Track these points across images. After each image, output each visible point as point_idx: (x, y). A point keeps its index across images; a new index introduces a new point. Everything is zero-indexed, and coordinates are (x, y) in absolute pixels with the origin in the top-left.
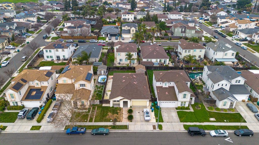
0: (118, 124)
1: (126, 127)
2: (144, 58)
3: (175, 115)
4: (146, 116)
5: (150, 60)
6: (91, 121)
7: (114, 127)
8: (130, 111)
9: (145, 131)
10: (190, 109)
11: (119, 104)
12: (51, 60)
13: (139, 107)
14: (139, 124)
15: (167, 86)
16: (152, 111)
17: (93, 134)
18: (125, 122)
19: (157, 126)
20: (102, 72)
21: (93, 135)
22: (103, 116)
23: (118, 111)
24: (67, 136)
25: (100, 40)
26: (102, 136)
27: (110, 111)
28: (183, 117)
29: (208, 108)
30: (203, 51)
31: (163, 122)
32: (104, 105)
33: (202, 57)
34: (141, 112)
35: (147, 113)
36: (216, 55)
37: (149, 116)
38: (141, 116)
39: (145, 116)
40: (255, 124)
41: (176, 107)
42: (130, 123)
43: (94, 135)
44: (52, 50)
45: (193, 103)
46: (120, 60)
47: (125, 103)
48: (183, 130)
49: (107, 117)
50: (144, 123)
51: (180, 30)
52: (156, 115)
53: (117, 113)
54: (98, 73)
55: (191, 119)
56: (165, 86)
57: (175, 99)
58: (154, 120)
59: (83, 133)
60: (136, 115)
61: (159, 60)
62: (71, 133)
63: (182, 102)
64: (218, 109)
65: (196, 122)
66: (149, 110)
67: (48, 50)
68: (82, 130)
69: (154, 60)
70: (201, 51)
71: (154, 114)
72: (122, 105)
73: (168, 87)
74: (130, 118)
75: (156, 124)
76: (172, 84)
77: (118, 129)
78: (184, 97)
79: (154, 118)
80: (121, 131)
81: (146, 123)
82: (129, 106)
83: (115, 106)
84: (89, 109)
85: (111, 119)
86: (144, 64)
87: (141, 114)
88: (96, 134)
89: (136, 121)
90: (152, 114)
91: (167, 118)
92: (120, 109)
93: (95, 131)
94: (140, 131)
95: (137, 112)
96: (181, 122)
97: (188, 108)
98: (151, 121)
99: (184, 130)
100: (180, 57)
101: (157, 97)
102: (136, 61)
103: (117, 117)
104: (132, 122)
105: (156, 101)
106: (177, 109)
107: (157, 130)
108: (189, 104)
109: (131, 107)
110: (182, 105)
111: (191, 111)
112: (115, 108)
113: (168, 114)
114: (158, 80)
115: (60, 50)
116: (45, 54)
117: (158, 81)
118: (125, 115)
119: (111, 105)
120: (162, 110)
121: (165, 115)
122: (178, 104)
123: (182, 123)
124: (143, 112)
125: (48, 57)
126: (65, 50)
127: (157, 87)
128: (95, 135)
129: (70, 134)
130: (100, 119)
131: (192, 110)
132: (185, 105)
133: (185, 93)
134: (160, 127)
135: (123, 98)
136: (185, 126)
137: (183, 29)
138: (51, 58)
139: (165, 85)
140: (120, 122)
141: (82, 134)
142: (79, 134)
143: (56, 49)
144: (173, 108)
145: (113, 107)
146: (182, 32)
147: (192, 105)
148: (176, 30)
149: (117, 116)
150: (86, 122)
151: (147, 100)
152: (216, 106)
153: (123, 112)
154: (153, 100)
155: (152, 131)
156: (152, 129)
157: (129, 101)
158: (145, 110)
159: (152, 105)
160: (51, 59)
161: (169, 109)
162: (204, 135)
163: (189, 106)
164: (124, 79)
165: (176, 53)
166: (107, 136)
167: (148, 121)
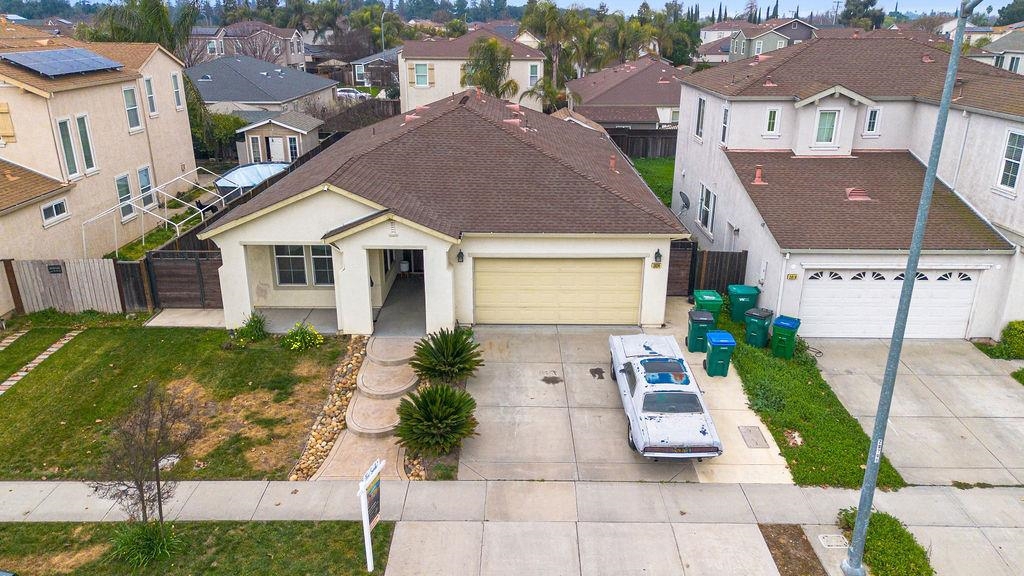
1: (345, 550)
4: (653, 403)
8: (448, 361)
13: (559, 335)
14: (555, 501)
15: (841, 146)
16: (718, 369)
18: (351, 475)
19: (827, 543)
20: (277, 148)
23: (304, 369)
31: (890, 478)
32: (166, 319)
34: (578, 374)
38: (583, 418)
39: (634, 404)
41: (988, 332)
42: (429, 493)
50: (631, 495)
51: (781, 45)
52: (773, 404)
53: (283, 386)
58: (767, 465)
60: (520, 404)
71: (744, 399)
72: (355, 317)
73: (846, 154)
75: (810, 510)
76: (893, 129)
79: (749, 436)
81: (663, 497)
82: (437, 322)
83: (282, 328)
86: (593, 115)
87: (579, 397)
89: (506, 473)
90: (727, 397)
91: (930, 435)
92: (335, 349)
95: (532, 375)
98: (724, 473)
103: (269, 423)
105: (741, 277)
106: (993, 348)
118: (379, 401)
120: (825, 363)
135: (359, 206)
139: (823, 131)
144: (942, 346)
149: (270, 412)
151: (649, 248)
153: (363, 378)
154: (709, 278)
157: (436, 248)
158: (626, 351)
167: (677, 464)
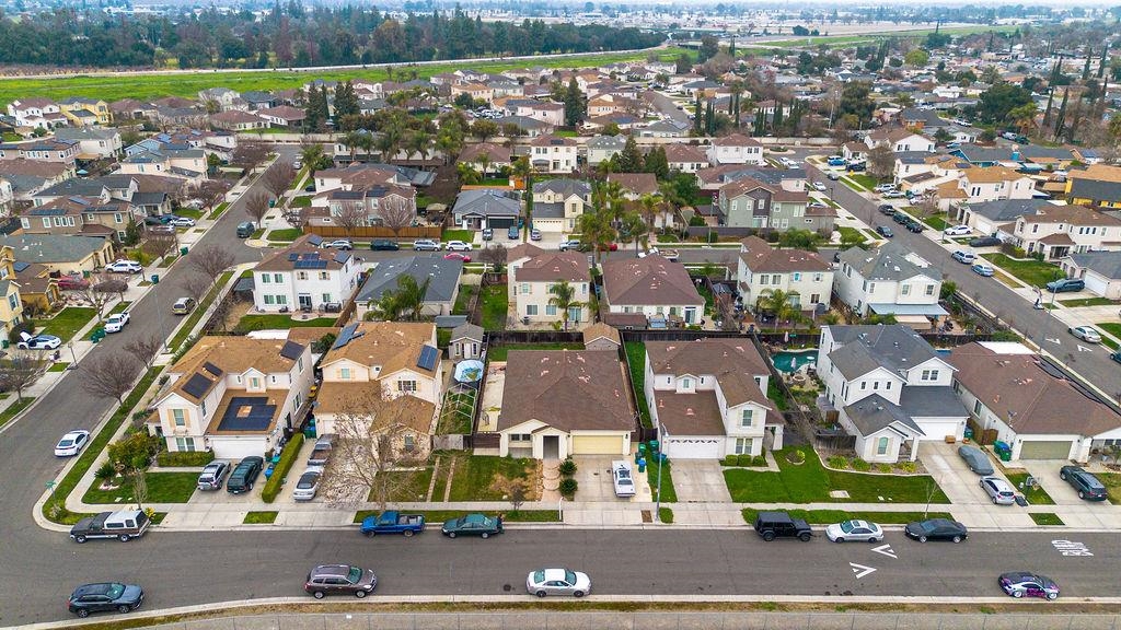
0: (526, 506)
1: (554, 516)
2: (615, 303)
3: (715, 481)
4: (620, 483)
5: (634, 309)
6: (438, 497)
7: (515, 516)
8: (568, 469)
9: (618, 528)
10: (766, 465)
11: (530, 450)
12: (280, 311)
13: (598, 458)
14: (597, 506)
15: (691, 390)
16: (641, 470)
17: (447, 535)
18: (549, 499)
19: (654, 514)
20: (468, 348)
21: (446, 540)
22: (478, 484)
23: (527, 471)
24: (363, 540)
25: (450, 242)
26: (478, 539)
27: (500, 469)
28: (744, 487)
29: (828, 460)
30: (828, 277)
31: (675, 500)
32: (478, 452)
33: (825, 299)
34: (603, 472)
35: (624, 473)
36: (872, 291)
37: (629, 483)
38: (605, 485)
39: (617, 483)
40: (978, 508)
41: (723, 457)
42: (569, 504)
43: (452, 535)
44: (286, 275)
45: (778, 445)
46: (531, 309)
47: (551, 443)
48: (740, 523)
49: (492, 486)
50: (615, 504)
51: (750, 203)
52: (652, 481)
53: (524, 476)
54: (453, 351)
55: (768, 494)
56: (686, 391)
57: (718, 429)
58: (648, 497)
59: (417, 531)
60: (587, 480)
61: (666, 310)
62: (377, 529)
63: (740, 440)
64: (860, 464)
65: (784, 501)
66: (629, 464)
67: (272, 275)
68: (413, 522)
69: (649, 311)
70: (818, 279)
71: (647, 479)
72: (538, 453)
73: (693, 392)
74: (568, 489)
75: (653, 507)
76: (709, 382)
77: (527, 520)
78: (747, 422)
79: (646, 490)
80: (538, 528)
81: (622, 504)
82: (563, 455)
83: (516, 456)
84: (431, 462)
85: (504, 493)
86: (614, 321)
87: (603, 479)
88: (459, 534)
89: (585, 500)
90: (642, 480)
91: (690, 489)
92: (534, 464)
93: (453, 526)
94: (601, 528)
95: (590, 473)
96: (735, 500)
97: (760, 462)
98: (636, 499)
99: (745, 523)
100: (745, 301)
101: (656, 425)
102: (585, 313)
103: (525, 487)
104: (572, 500)
105: (655, 438)
106: (722, 463)
107: (657, 524)
108: (763, 448)
109: (569, 457)
110: (739, 449)
111: (772, 470)
112: (517, 460)
113: (693, 479)
114: (660, 367)
115: (313, 274)
116: (261, 289)
117: (659, 371)
118: (550, 479)
119: (503, 452)
120: (674, 469)
121: (682, 482)
122: (729, 448)
123: (740, 506)
124: (608, 471)
125: (267, 300)
126: (333, 273)
127: (658, 393)
128: (456, 537)
129: (376, 534)
130: (469, 494)
131: (773, 467)
132: (749, 449)
133: (746, 406)
134: (666, 516)
135: (542, 425)
136: (746, 514)
137: (762, 203)
138: (279, 302)
139: (686, 385)
140: (533, 500)
141: (414, 533)
142: (402, 533)
143: (300, 271)
144: (710, 462)
145: (509, 457)
146: (756, 212)
147: (775, 453)
148: (734, 203)
149: (524, 484)
150: (425, 500)
151: (624, 433)
152: (854, 454)
153: (544, 473)
154: (645, 436)
155: (641, 528)
156: (640, 520)
157: (562, 436)
158: (616, 466)
159: (640, 450)
160: (280, 307)
161: (697, 465)
162: (807, 536)
163: (763, 454)
164: (545, 366)
165: (732, 285)
166: (494, 540)
167: (625, 498)
